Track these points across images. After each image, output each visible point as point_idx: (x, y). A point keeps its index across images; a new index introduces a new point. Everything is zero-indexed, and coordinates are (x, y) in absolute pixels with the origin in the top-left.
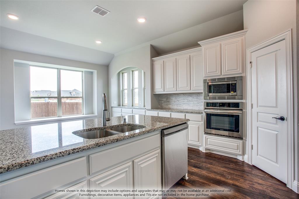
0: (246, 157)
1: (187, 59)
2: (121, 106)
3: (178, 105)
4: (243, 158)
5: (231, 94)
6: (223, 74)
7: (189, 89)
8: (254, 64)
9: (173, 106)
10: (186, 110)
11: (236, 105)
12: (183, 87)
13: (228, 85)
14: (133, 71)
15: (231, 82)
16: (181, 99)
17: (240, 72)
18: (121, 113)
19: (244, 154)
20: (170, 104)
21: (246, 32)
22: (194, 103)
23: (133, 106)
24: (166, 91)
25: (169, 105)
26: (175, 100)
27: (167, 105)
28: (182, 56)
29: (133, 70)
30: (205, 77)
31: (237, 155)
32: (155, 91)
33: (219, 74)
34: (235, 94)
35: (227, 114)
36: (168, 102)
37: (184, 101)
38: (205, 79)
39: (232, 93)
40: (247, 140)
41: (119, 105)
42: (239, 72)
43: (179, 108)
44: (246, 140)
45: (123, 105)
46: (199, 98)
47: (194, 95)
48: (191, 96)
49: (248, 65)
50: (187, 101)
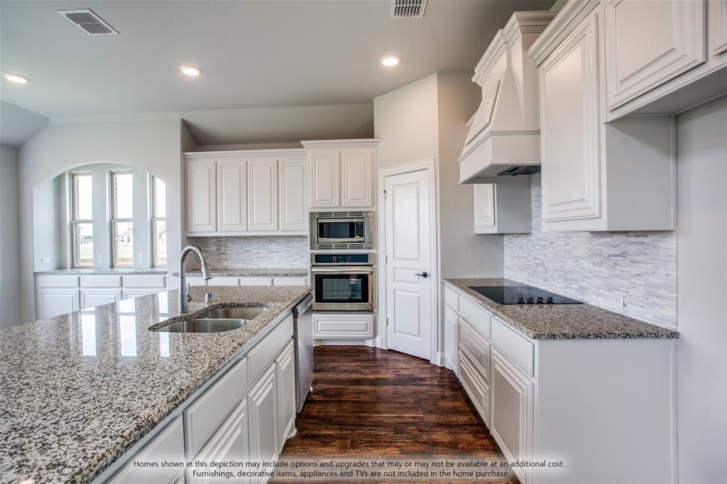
0: (378, 339)
1: (271, 168)
2: (69, 269)
3: (245, 260)
4: (374, 343)
5: (355, 240)
6: (343, 205)
7: (276, 228)
8: (389, 194)
9: (233, 264)
10: (263, 270)
11: (363, 258)
12: (261, 224)
13: (352, 225)
14: (112, 174)
15: (355, 220)
16: (253, 248)
17: (370, 204)
18: (77, 290)
19: (375, 335)
20: (226, 260)
21: (378, 142)
22: (281, 256)
23: (112, 266)
24: (221, 231)
25: (225, 262)
26: (240, 250)
27: (220, 261)
28: (261, 160)
29: (113, 170)
30: (312, 208)
31: (363, 340)
32: (193, 230)
33: (337, 204)
34: (362, 239)
35: (338, 273)
36: (223, 254)
37: (261, 251)
38: (313, 211)
39: (357, 238)
40: (380, 312)
41: (60, 267)
42: (366, 205)
43: (250, 267)
44: (378, 314)
45: (73, 267)
46: (291, 245)
47: (282, 240)
48: (275, 242)
49: (381, 195)
50: (265, 251)
